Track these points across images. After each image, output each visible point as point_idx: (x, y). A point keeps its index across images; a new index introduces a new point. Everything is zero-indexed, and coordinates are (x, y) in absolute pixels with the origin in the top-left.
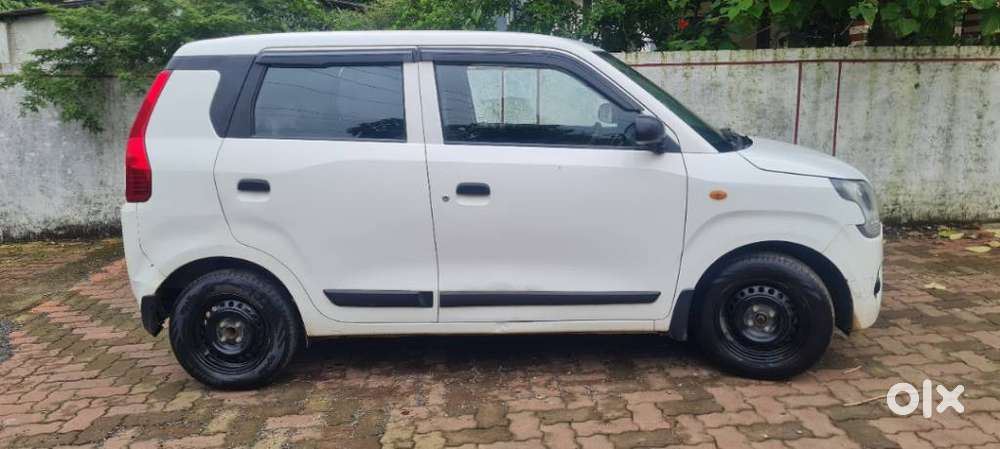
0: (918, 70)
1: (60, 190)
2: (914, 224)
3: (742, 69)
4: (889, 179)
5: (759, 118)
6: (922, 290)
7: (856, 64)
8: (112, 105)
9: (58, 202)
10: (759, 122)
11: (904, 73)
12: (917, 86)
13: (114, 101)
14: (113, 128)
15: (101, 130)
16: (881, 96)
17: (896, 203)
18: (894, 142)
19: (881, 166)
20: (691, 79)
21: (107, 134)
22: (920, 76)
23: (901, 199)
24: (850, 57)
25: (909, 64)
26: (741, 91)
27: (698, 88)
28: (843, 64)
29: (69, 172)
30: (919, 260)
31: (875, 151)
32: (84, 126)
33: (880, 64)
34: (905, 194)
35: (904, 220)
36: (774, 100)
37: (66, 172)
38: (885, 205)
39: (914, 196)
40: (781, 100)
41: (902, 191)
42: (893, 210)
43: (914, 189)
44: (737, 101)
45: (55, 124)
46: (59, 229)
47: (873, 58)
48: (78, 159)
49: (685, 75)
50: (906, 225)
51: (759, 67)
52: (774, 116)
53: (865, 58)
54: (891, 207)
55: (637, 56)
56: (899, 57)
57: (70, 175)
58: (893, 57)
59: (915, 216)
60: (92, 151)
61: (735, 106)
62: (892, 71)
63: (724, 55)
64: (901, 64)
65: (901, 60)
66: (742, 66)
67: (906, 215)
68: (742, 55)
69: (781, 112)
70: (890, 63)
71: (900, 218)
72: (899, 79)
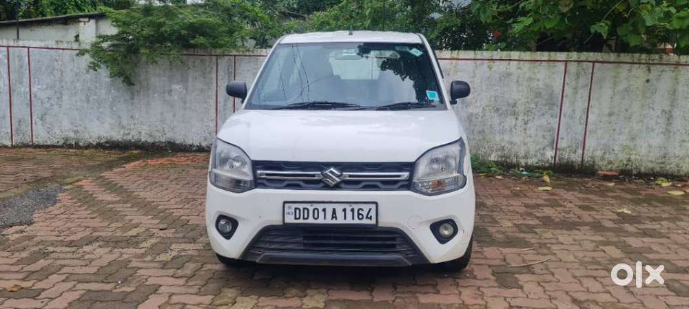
0: (649, 70)
1: (109, 120)
2: (640, 175)
3: (527, 65)
4: (625, 143)
5: (537, 97)
6: (614, 213)
7: (605, 64)
8: (141, 70)
9: (107, 126)
10: (536, 100)
11: (639, 72)
12: (648, 81)
13: (142, 68)
14: (140, 84)
15: (133, 84)
16: (621, 87)
17: (629, 160)
18: (629, 118)
19: (619, 134)
20: (493, 69)
21: (137, 88)
22: (650, 74)
23: (633, 157)
24: (601, 60)
25: (642, 66)
26: (526, 79)
27: (497, 76)
28: (596, 64)
29: (114, 109)
30: (629, 196)
31: (616, 123)
32: (123, 81)
33: (622, 65)
34: (636, 154)
35: (635, 172)
36: (547, 86)
37: (112, 108)
38: (621, 161)
39: (643, 155)
40: (552, 86)
41: (634, 152)
42: (627, 165)
43: (643, 151)
44: (522, 85)
45: (108, 80)
46: (106, 142)
47: (617, 61)
48: (119, 101)
49: (490, 68)
50: (635, 175)
51: (539, 63)
52: (546, 97)
53: (611, 60)
54: (625, 162)
55: (458, 53)
56: (635, 61)
57: (114, 111)
58: (631, 61)
59: (643, 170)
60: (128, 98)
61: (521, 88)
62: (630, 70)
63: (515, 55)
64: (637, 66)
65: (636, 63)
66: (527, 62)
67: (636, 168)
68: (527, 55)
69: (552, 94)
70: (630, 65)
71: (631, 171)
72: (634, 76)
